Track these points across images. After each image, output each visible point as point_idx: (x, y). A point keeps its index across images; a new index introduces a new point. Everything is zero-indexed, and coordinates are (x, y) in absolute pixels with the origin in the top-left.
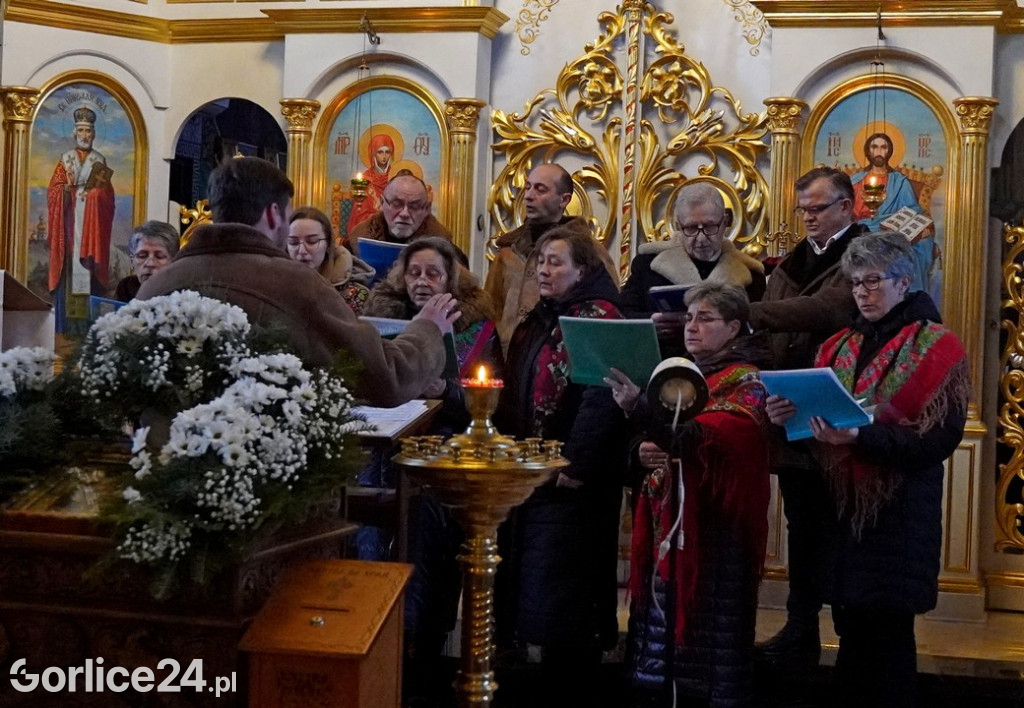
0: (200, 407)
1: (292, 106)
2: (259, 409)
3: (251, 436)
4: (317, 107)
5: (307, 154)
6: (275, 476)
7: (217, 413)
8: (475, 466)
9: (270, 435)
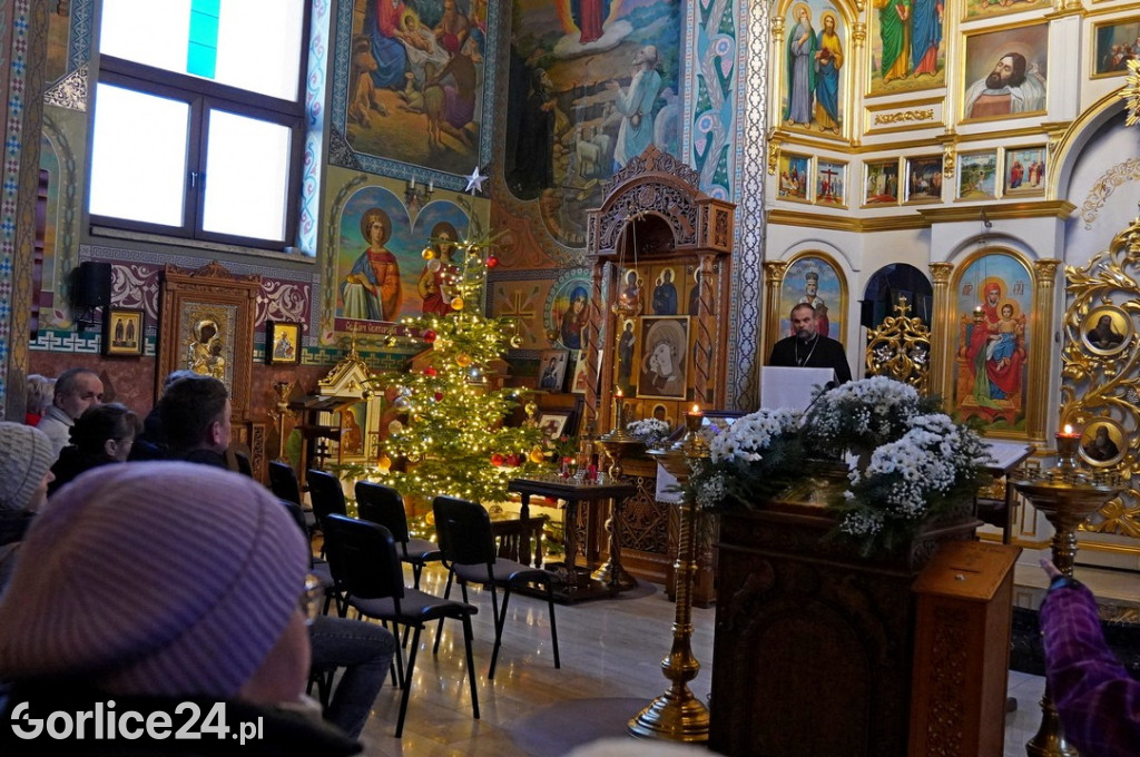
0: (889, 444)
1: (936, 267)
2: (925, 447)
3: (920, 463)
4: (951, 267)
5: (945, 296)
6: (935, 487)
7: (900, 448)
8: (1063, 487)
9: (932, 463)
